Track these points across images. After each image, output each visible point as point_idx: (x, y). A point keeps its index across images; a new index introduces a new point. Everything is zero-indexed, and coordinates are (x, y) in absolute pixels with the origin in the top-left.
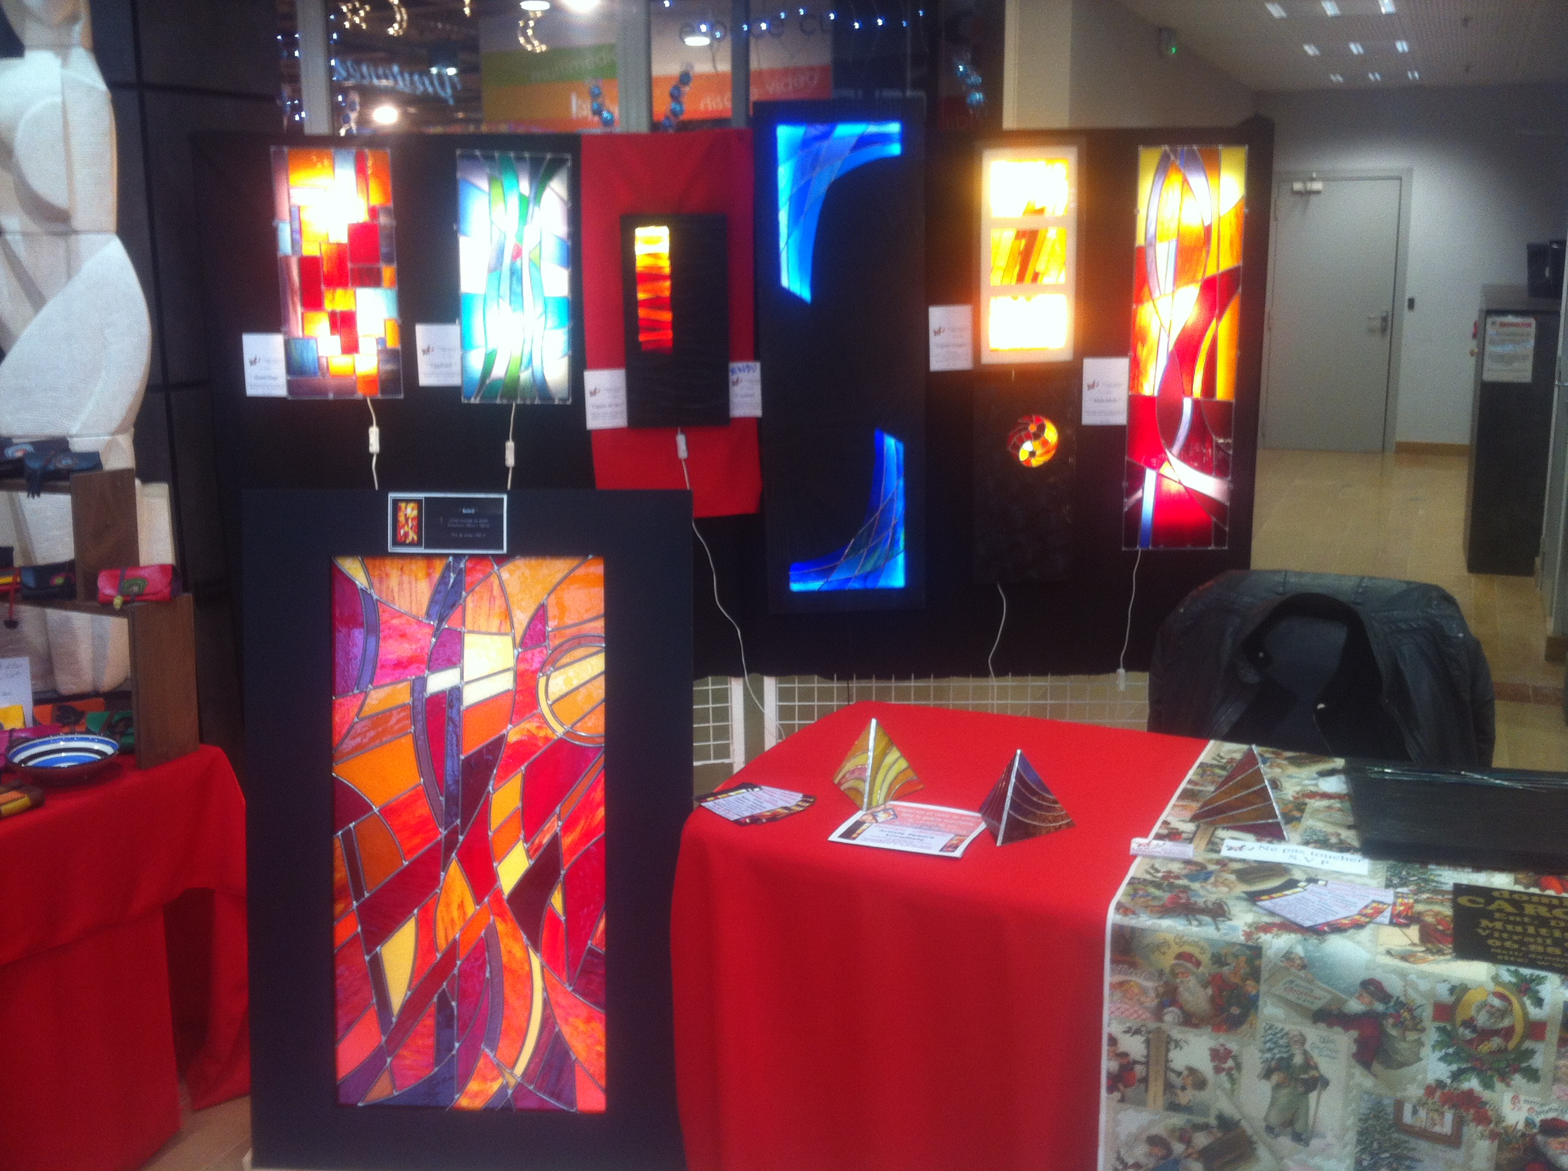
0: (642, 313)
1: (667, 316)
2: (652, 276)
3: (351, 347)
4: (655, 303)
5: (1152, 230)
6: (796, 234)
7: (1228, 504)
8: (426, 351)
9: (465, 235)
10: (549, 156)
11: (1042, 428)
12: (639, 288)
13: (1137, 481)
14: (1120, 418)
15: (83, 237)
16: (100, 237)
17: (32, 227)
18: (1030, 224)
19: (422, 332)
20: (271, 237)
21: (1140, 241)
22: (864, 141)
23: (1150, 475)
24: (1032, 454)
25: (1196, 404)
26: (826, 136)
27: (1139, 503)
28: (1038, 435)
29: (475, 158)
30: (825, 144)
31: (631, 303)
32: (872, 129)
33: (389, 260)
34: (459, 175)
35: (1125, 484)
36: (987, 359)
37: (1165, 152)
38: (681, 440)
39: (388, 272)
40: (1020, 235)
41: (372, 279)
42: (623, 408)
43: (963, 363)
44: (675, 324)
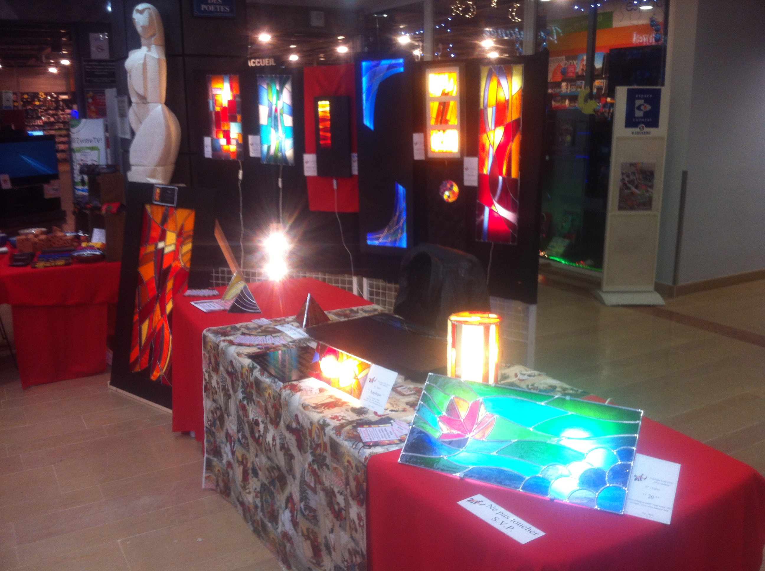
0: (321, 133)
1: (329, 135)
2: (324, 119)
3: (229, 142)
4: (324, 130)
5: (486, 102)
6: (368, 103)
7: (516, 224)
8: (252, 145)
9: (261, 104)
10: (285, 76)
11: (452, 186)
12: (320, 124)
13: (482, 212)
14: (475, 184)
15: (150, 104)
16: (155, 104)
17: (139, 101)
18: (445, 99)
19: (251, 138)
20: (207, 104)
21: (482, 107)
22: (391, 67)
23: (487, 210)
24: (449, 197)
25: (504, 179)
26: (377, 65)
27: (482, 221)
28: (450, 189)
29: (262, 77)
30: (378, 68)
31: (318, 130)
32: (393, 61)
33: (239, 113)
34: (258, 83)
35: (477, 212)
36: (430, 155)
37: (490, 68)
38: (335, 182)
39: (239, 117)
40: (441, 104)
41: (234, 120)
42: (316, 169)
43: (422, 157)
44: (332, 138)
